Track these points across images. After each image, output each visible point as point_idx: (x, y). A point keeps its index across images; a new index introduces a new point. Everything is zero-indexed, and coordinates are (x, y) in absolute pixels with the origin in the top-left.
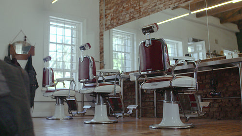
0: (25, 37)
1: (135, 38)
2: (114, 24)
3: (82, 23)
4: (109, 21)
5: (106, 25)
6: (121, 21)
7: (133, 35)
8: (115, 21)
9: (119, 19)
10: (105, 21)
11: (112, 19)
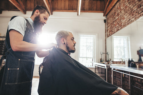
1: (129, 39)
2: (111, 34)
3: (95, 36)
4: (108, 33)
5: (107, 35)
6: (113, 32)
7: (128, 37)
8: (111, 32)
9: (112, 32)
10: (107, 33)
11: (110, 32)
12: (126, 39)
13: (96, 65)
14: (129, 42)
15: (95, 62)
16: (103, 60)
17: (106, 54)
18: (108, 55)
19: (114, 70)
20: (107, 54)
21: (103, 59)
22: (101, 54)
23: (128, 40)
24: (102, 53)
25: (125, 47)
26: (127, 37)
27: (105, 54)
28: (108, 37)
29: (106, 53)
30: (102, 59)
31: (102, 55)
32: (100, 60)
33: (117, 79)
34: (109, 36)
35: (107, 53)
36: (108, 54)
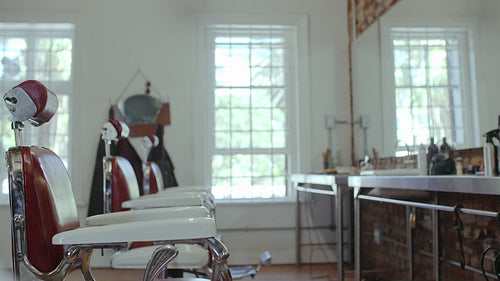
0: (149, 84)
1: (471, 43)
2: (370, 19)
4: (361, 13)
5: (357, 23)
6: (380, 9)
7: (466, 33)
8: (371, 9)
9: (376, 5)
10: (357, 12)
11: (366, 6)
12: (456, 42)
13: (301, 189)
14: (472, 56)
15: (299, 169)
16: (339, 158)
17: (352, 125)
18: (365, 129)
19: (361, 197)
20: (356, 126)
21: (339, 152)
22: (330, 129)
23: (467, 50)
24: (331, 123)
25: (456, 87)
26: (463, 30)
27: (348, 128)
28: (360, 31)
29: (355, 123)
30: (334, 154)
31: (333, 132)
32: (321, 160)
33: (396, 243)
34: (364, 26)
35: (360, 122)
36: (364, 125)
